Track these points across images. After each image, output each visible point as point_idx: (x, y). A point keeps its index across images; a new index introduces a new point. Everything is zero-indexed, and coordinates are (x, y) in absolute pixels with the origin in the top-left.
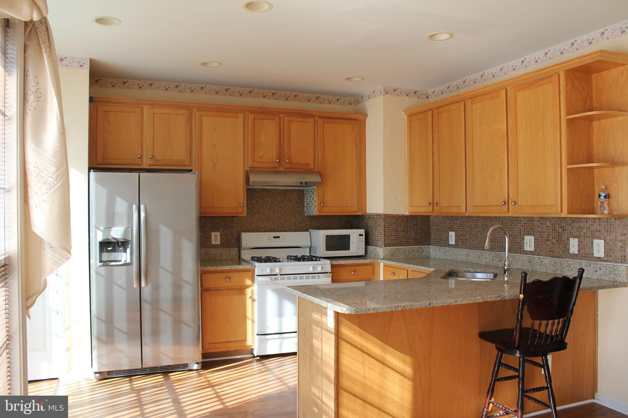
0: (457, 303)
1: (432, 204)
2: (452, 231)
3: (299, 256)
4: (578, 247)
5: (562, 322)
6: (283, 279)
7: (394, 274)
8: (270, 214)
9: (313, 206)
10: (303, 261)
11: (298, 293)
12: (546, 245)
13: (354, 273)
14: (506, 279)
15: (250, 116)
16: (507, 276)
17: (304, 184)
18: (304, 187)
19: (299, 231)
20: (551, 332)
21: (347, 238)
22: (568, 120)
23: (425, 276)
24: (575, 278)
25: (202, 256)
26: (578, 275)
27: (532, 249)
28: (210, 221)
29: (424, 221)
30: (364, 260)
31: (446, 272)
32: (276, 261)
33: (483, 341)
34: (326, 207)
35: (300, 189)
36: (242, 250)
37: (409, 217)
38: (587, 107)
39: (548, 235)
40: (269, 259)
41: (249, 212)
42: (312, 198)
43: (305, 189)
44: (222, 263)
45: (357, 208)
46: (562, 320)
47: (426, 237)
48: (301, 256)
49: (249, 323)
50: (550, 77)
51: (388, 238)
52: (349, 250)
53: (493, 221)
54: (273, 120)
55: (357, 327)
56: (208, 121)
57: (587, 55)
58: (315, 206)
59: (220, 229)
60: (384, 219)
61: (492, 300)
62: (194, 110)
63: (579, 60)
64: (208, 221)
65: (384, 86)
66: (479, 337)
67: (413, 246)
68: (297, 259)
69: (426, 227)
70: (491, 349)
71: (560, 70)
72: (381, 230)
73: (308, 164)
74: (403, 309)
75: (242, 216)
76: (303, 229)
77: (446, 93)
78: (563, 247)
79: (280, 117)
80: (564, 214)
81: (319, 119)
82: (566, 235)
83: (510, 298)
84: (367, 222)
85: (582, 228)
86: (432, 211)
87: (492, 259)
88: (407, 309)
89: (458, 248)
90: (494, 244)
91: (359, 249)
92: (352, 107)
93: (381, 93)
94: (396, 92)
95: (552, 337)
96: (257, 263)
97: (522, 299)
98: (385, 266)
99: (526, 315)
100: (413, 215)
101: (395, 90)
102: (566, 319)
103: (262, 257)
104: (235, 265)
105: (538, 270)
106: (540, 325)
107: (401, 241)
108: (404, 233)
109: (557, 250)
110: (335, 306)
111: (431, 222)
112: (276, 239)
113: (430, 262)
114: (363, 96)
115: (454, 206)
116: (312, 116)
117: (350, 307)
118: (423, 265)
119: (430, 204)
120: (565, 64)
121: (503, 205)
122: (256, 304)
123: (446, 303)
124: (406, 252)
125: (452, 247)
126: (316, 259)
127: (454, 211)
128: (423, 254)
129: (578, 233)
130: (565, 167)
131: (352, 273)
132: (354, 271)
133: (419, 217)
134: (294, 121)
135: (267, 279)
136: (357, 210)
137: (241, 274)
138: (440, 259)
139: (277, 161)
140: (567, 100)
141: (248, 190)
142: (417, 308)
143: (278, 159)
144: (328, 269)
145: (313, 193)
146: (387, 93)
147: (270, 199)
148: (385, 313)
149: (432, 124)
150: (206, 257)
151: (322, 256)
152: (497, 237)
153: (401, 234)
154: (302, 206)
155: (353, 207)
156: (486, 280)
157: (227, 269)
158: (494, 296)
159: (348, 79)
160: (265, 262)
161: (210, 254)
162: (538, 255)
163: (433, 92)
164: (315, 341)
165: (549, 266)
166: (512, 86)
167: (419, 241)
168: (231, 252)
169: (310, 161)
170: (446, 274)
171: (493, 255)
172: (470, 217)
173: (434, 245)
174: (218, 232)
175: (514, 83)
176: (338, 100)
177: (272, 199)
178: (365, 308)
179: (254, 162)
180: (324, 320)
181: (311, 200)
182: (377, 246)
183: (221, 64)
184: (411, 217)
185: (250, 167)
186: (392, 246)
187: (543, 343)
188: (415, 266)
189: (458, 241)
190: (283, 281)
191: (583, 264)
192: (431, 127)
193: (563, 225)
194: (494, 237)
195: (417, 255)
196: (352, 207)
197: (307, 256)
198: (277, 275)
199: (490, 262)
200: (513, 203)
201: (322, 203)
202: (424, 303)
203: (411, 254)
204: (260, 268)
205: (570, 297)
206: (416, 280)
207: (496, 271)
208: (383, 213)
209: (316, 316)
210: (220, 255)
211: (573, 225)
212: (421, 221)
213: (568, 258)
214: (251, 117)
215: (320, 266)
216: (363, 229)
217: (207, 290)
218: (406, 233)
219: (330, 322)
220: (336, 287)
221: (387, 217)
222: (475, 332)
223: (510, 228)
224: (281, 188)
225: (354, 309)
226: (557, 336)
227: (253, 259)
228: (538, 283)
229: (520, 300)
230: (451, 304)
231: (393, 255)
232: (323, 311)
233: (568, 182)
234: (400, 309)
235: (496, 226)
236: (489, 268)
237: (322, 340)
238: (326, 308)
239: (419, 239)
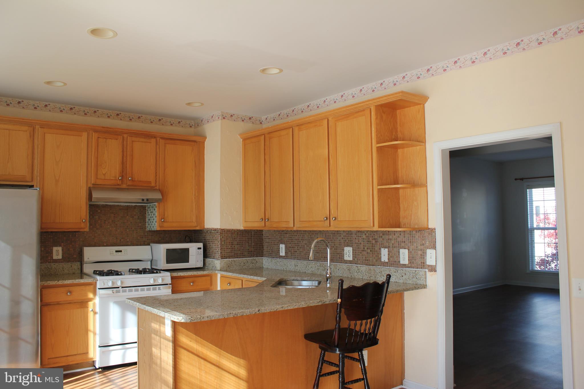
0: (283, 309)
1: (265, 219)
2: (282, 243)
3: (141, 269)
4: (388, 256)
5: (374, 322)
6: (125, 291)
7: (230, 284)
8: (113, 229)
9: (154, 221)
10: (144, 273)
11: (138, 305)
12: (362, 255)
13: (193, 284)
14: (328, 285)
15: (93, 135)
16: (329, 283)
17: (145, 201)
18: (146, 204)
19: (141, 245)
20: (365, 330)
21: (186, 251)
22: (378, 148)
23: (257, 285)
24: (383, 283)
25: (43, 271)
26: (386, 280)
27: (351, 259)
28: (52, 236)
29: (258, 235)
30: (202, 272)
31: (276, 281)
32: (117, 274)
33: (309, 342)
34: (166, 222)
35: (142, 206)
36: (84, 264)
37: (244, 231)
38: (393, 137)
39: (364, 246)
40: (112, 273)
41: (91, 227)
42: (153, 214)
43: (147, 205)
44: (64, 278)
45: (196, 223)
46: (374, 320)
47: (259, 249)
48: (143, 269)
49: (91, 335)
50: (364, 110)
51: (225, 251)
52: (189, 262)
53: (317, 234)
54: (117, 139)
55: (193, 334)
56: (51, 139)
57: (392, 95)
58: (156, 222)
59: (62, 244)
60: (221, 233)
61: (314, 305)
62: (37, 127)
63: (386, 98)
64: (50, 236)
65: (222, 112)
66: (304, 338)
67: (247, 257)
68: (138, 272)
69: (259, 240)
70: (315, 348)
71: (371, 106)
72: (218, 243)
73: (149, 182)
74: (235, 316)
75: (85, 231)
76: (144, 243)
77: (277, 119)
78: (376, 256)
79: (123, 137)
80: (376, 228)
81: (161, 140)
82: (378, 246)
83: (330, 303)
84: (205, 236)
85: (391, 240)
86: (264, 226)
87: (317, 268)
88: (239, 315)
89: (288, 259)
90: (319, 255)
91: (198, 261)
92: (192, 129)
93: (219, 118)
94: (233, 118)
95: (366, 334)
96: (99, 276)
97: (340, 303)
98: (222, 277)
99: (344, 317)
100: (247, 230)
101: (232, 116)
102: (377, 318)
103: (104, 271)
104: (77, 279)
105: (356, 277)
106: (356, 325)
107: (236, 254)
108: (239, 246)
109: (371, 258)
110: (171, 315)
111: (264, 236)
112: (118, 253)
113: (263, 272)
114: (203, 120)
115: (284, 222)
116: (155, 137)
117: (185, 316)
118: (256, 275)
119: (262, 219)
120: (375, 101)
121: (325, 220)
122: (97, 316)
123: (273, 309)
124: (241, 263)
125: (282, 258)
126: (157, 271)
127: (283, 226)
128: (257, 265)
129: (388, 244)
130: (376, 187)
131: (191, 284)
132: (193, 282)
133: (253, 231)
134: (136, 141)
135: (109, 291)
136: (195, 224)
137: (83, 287)
138: (272, 269)
139: (120, 178)
140: (377, 131)
141: (91, 206)
142: (248, 314)
143: (121, 177)
144: (169, 280)
145: (155, 210)
146: (224, 118)
147: (113, 215)
148: (218, 320)
149: (265, 147)
150: (46, 272)
151: (162, 269)
152: (322, 248)
153: (236, 247)
154: (144, 221)
155: (192, 222)
156: (311, 287)
157: (68, 283)
158: (316, 301)
159: (189, 104)
160: (106, 275)
161: (51, 269)
162: (356, 264)
163: (266, 119)
164: (154, 350)
165: (365, 273)
166: (333, 117)
167: (253, 253)
168: (72, 266)
169: (152, 179)
170: (276, 283)
171: (318, 264)
172: (298, 231)
173: (266, 257)
174: (59, 246)
175: (334, 115)
176: (179, 122)
177: (114, 215)
178: (199, 316)
179: (97, 179)
180: (162, 329)
181: (153, 215)
182: (214, 259)
183: (65, 84)
184: (245, 231)
185: (93, 184)
186: (228, 258)
187: (359, 340)
188: (249, 276)
189: (288, 253)
190: (124, 294)
191: (391, 270)
192: (264, 150)
193: (376, 237)
194: (319, 249)
195: (251, 266)
196: (190, 222)
197: (148, 269)
198: (118, 288)
199: (316, 271)
200: (334, 219)
201: (163, 218)
202: (254, 310)
203: (245, 265)
204: (101, 281)
205: (381, 299)
206: (248, 289)
207: (320, 279)
208: (219, 227)
209: (155, 326)
210: (62, 269)
211: (384, 237)
212: (255, 235)
213: (380, 266)
214: (95, 135)
215: (161, 279)
216: (201, 243)
217: (47, 305)
218: (241, 246)
219: (168, 331)
220: (173, 298)
221: (223, 232)
222: (301, 334)
223: (332, 241)
224: (124, 204)
225: (189, 317)
226: (370, 334)
227: (95, 272)
228: (352, 289)
229: (338, 304)
230: (278, 310)
231: (229, 266)
232: (161, 321)
233: (378, 201)
234: (232, 316)
235: (319, 239)
236: (315, 276)
237: (160, 348)
238: (164, 318)
239: (253, 251)
